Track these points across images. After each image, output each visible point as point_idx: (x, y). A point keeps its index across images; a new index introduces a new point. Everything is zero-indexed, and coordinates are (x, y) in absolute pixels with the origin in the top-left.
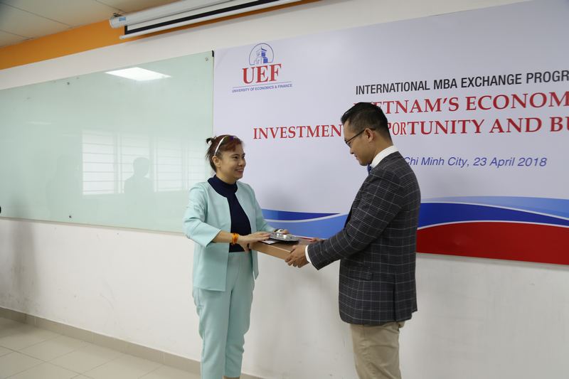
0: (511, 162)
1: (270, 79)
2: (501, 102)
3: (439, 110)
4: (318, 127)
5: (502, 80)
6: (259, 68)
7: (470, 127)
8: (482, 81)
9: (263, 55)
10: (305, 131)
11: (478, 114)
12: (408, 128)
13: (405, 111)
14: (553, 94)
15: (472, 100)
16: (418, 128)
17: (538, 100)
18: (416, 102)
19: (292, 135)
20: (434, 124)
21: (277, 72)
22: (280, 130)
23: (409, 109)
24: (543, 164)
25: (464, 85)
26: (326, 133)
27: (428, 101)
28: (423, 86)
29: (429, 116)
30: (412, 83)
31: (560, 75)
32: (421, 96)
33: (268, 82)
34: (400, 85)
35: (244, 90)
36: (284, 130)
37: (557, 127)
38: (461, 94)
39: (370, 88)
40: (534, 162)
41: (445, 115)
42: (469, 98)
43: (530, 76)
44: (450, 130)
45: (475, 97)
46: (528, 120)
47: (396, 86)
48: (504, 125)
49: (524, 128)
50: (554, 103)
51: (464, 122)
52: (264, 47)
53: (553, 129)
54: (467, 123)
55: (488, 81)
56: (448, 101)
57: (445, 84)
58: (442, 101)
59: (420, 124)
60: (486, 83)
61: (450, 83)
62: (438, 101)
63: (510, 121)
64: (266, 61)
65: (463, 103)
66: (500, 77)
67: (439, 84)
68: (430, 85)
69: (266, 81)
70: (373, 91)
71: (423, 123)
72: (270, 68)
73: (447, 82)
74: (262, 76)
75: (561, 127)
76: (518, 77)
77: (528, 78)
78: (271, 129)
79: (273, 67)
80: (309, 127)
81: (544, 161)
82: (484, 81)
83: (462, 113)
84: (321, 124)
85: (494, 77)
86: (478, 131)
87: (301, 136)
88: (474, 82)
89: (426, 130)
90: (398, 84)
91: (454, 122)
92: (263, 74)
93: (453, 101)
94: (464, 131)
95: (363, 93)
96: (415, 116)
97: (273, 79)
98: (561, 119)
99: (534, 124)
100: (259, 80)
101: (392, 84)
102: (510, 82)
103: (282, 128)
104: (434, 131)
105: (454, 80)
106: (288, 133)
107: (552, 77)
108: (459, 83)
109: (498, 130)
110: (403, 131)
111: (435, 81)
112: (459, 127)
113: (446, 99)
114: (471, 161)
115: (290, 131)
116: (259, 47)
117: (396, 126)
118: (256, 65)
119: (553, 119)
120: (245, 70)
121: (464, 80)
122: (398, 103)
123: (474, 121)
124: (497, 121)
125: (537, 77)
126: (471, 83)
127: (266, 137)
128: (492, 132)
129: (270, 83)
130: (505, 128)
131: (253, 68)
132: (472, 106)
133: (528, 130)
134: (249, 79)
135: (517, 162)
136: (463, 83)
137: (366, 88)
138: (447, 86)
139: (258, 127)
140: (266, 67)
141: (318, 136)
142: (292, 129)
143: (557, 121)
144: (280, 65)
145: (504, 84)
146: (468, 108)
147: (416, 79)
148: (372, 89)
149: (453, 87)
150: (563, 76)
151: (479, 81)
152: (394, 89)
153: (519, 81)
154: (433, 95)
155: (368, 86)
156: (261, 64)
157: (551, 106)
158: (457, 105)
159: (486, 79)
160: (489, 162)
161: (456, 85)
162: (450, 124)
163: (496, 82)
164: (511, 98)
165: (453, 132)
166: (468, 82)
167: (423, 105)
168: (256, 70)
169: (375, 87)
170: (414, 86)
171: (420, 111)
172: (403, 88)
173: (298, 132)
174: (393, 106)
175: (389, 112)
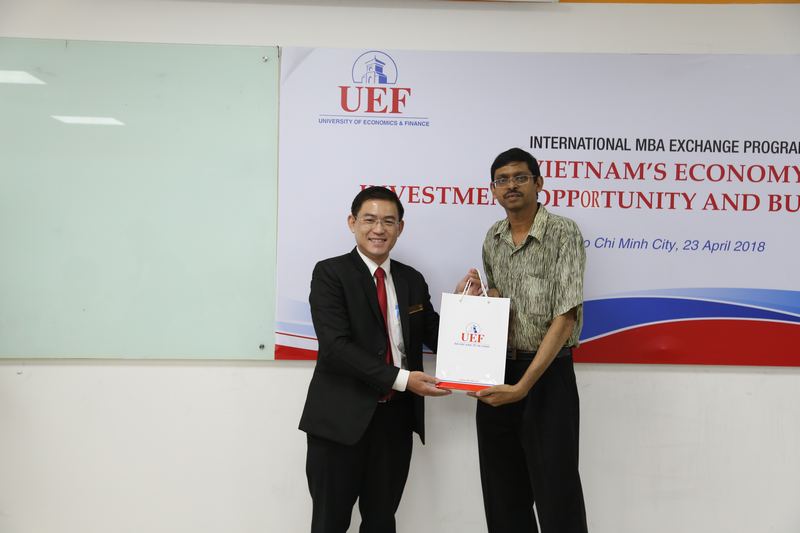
0: (727, 246)
1: (390, 109)
2: (716, 173)
3: (641, 177)
4: (471, 190)
5: (718, 146)
6: (371, 91)
7: (680, 202)
8: (694, 146)
9: (379, 69)
10: (450, 195)
11: (688, 187)
12: (602, 199)
13: (599, 175)
14: (772, 168)
15: (682, 168)
16: (614, 199)
17: (756, 174)
18: (613, 165)
19: (428, 199)
20: (636, 196)
21: (403, 101)
22: (407, 190)
23: (603, 174)
24: (761, 249)
25: (673, 148)
26: (483, 200)
27: (628, 165)
28: (622, 145)
29: (630, 185)
30: (608, 139)
31: (779, 146)
32: (619, 157)
33: (387, 114)
34: (592, 141)
35: (342, 122)
36: (415, 191)
37: (775, 206)
38: (669, 159)
39: (550, 140)
40: (751, 246)
41: (649, 185)
42: (678, 166)
43: (748, 144)
44: (655, 204)
45: (686, 165)
46: (745, 196)
47: (586, 141)
48: (719, 201)
49: (741, 206)
50: (773, 178)
51: (672, 195)
52: (381, 57)
53: (771, 209)
54: (676, 196)
55: (701, 146)
56: (653, 167)
57: (649, 145)
58: (645, 167)
59: (618, 194)
60: (699, 148)
61: (656, 145)
62: (641, 165)
63: (726, 196)
64: (383, 80)
65: (671, 172)
66: (715, 142)
67: (642, 145)
68: (631, 144)
69: (385, 111)
70: (555, 145)
71: (621, 194)
72: (390, 93)
73: (652, 142)
74: (376, 103)
75: (780, 206)
76: (735, 144)
77: (745, 147)
79: (396, 91)
80: (457, 190)
81: (762, 246)
82: (696, 146)
83: (670, 184)
84: (476, 186)
85: (708, 141)
86: (689, 207)
87: (443, 201)
88: (684, 146)
89: (626, 202)
90: (589, 139)
91: (660, 194)
92: (379, 100)
93: (660, 168)
94: (672, 207)
95: (540, 147)
96: (612, 184)
97: (395, 110)
98: (779, 198)
99: (751, 202)
100: (371, 109)
101: (582, 139)
102: (727, 149)
103: (411, 188)
104: (635, 204)
105: (661, 140)
106: (421, 195)
107: (770, 147)
108: (667, 145)
109: (712, 207)
110: (594, 201)
111: (638, 140)
112: (666, 201)
113: (650, 165)
114: (680, 245)
115: (425, 193)
116: (371, 56)
117: (586, 195)
118: (365, 85)
119: (772, 197)
120: (344, 90)
121: (673, 143)
122: (589, 164)
123: (685, 195)
124: (711, 196)
125: (755, 146)
126: (681, 146)
128: (705, 209)
129: (389, 116)
130: (719, 204)
131: (360, 88)
132: (682, 176)
133: (745, 208)
134: (351, 105)
135: (733, 246)
136: (671, 145)
137: (544, 140)
138: (652, 147)
140: (384, 89)
141: (471, 202)
142: (428, 191)
143: (775, 199)
144: (409, 90)
145: (719, 151)
146: (678, 178)
147: (614, 135)
148: (553, 142)
149: (660, 150)
150: (782, 147)
151: (691, 146)
152: (584, 145)
153: (735, 149)
154: (636, 157)
155: (547, 138)
156: (375, 83)
157: (770, 181)
158: (664, 174)
159: (699, 143)
160: (701, 246)
161: (663, 147)
162: (655, 197)
163: (710, 148)
164: (727, 169)
165: (659, 207)
166: (678, 145)
167: (621, 170)
168: (365, 93)
169: (558, 140)
170: (610, 144)
171: (618, 177)
172: (596, 145)
173: (438, 195)
174: (582, 169)
175: (576, 176)
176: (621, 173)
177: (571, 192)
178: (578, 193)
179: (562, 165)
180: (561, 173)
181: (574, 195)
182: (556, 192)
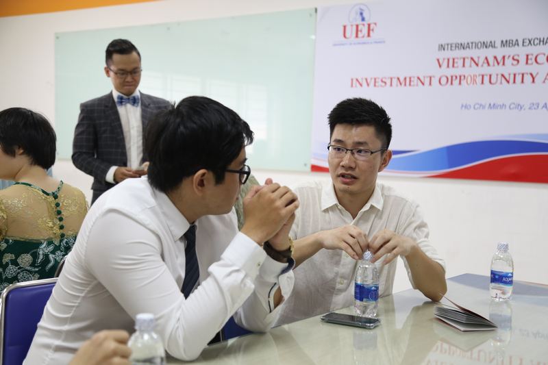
1: (366, 35)
3: (504, 64)
4: (405, 79)
6: (357, 26)
7: (528, 78)
8: (538, 42)
9: (361, 14)
10: (395, 81)
11: (533, 68)
12: (479, 80)
13: (477, 65)
15: (530, 57)
16: (486, 79)
18: (486, 58)
19: (384, 84)
20: (500, 76)
21: (373, 30)
22: (373, 80)
23: (480, 64)
25: (525, 44)
26: (412, 84)
27: (495, 58)
28: (492, 45)
29: (496, 70)
30: (484, 42)
32: (490, 53)
34: (474, 45)
35: (343, 44)
36: (377, 80)
38: (521, 51)
39: (449, 46)
41: (509, 69)
42: (527, 56)
44: (511, 81)
45: (532, 55)
47: (470, 45)
51: (523, 74)
52: (362, 7)
54: (525, 75)
55: (543, 41)
56: (511, 57)
57: (509, 44)
58: (506, 58)
59: (488, 76)
60: (541, 43)
61: (514, 43)
62: (504, 57)
64: (363, 19)
65: (523, 60)
67: (504, 44)
68: (498, 44)
69: (364, 37)
71: (490, 76)
72: (366, 27)
73: (511, 42)
74: (359, 33)
78: (366, 80)
79: (369, 25)
80: (398, 78)
82: (540, 41)
83: (522, 68)
84: (408, 76)
85: (547, 38)
86: (533, 81)
87: (391, 85)
88: (532, 42)
89: (493, 80)
90: (472, 43)
91: (515, 75)
92: (361, 31)
93: (516, 57)
94: (522, 82)
95: (444, 50)
96: (486, 70)
97: (369, 35)
100: (357, 36)
101: (468, 43)
103: (375, 79)
104: (499, 81)
105: (517, 40)
106: (380, 83)
108: (520, 43)
110: (474, 81)
111: (502, 42)
112: (519, 78)
113: (509, 56)
114: (527, 106)
115: (382, 81)
116: (358, 7)
117: (469, 78)
118: (355, 23)
120: (345, 27)
121: (525, 41)
122: (472, 59)
123: (531, 74)
126: (530, 42)
127: (361, 85)
128: (544, 82)
129: (366, 39)
131: (352, 26)
132: (529, 62)
134: (348, 34)
136: (523, 42)
137: (446, 46)
138: (511, 45)
139: (354, 77)
140: (364, 25)
141: (405, 85)
142: (384, 80)
144: (375, 24)
146: (527, 63)
147: (487, 39)
148: (451, 47)
149: (516, 46)
151: (536, 42)
152: (469, 47)
154: (500, 52)
155: (448, 44)
156: (359, 22)
158: (518, 61)
159: (542, 39)
160: (541, 106)
161: (518, 45)
162: (512, 76)
165: (514, 82)
166: (528, 42)
167: (491, 60)
168: (354, 28)
169: (454, 45)
170: (485, 45)
171: (489, 64)
172: (476, 46)
173: (388, 82)
174: (468, 62)
175: (464, 66)
176: (491, 63)
177: (460, 77)
178: (464, 76)
179: (456, 60)
180: (456, 65)
181: (462, 78)
182: (452, 77)
